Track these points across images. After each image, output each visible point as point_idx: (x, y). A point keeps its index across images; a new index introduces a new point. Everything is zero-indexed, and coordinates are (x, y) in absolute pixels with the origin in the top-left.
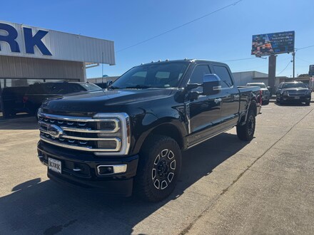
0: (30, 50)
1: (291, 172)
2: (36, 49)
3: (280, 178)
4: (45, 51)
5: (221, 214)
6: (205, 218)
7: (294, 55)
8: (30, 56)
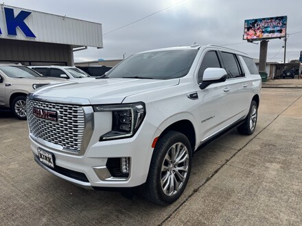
1: (273, 169)
2: (19, 30)
4: (28, 33)
7: (286, 40)
8: (13, 38)
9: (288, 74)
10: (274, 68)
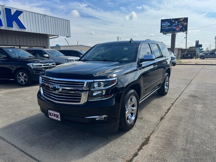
0: (10, 25)
1: (199, 107)
2: (14, 24)
3: (193, 110)
4: (21, 26)
5: (164, 132)
6: (155, 134)
7: (186, 33)
8: (10, 29)
9: (189, 56)
10: (180, 52)
